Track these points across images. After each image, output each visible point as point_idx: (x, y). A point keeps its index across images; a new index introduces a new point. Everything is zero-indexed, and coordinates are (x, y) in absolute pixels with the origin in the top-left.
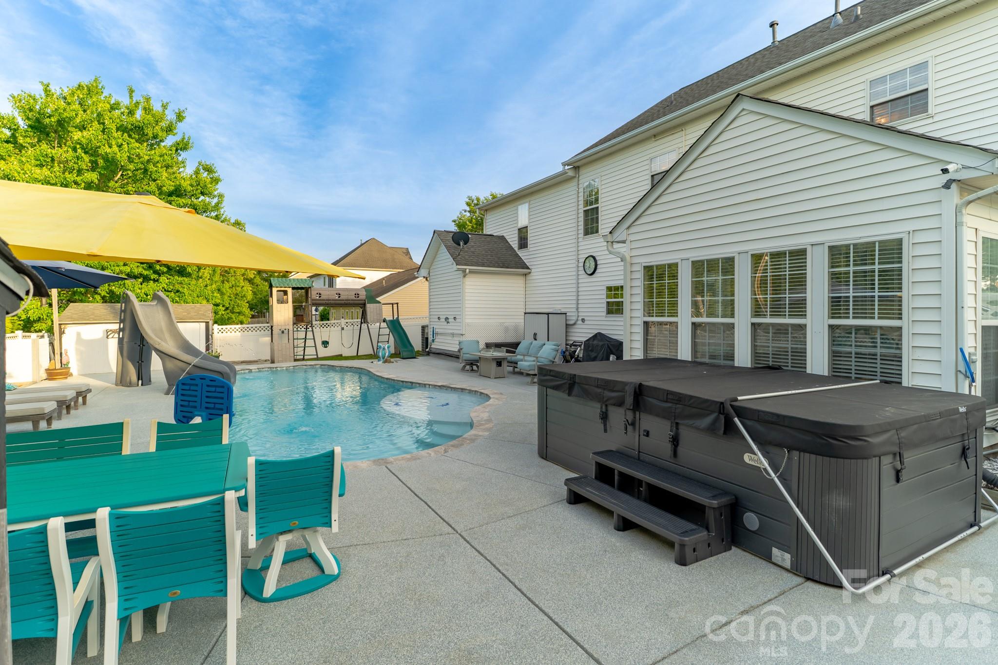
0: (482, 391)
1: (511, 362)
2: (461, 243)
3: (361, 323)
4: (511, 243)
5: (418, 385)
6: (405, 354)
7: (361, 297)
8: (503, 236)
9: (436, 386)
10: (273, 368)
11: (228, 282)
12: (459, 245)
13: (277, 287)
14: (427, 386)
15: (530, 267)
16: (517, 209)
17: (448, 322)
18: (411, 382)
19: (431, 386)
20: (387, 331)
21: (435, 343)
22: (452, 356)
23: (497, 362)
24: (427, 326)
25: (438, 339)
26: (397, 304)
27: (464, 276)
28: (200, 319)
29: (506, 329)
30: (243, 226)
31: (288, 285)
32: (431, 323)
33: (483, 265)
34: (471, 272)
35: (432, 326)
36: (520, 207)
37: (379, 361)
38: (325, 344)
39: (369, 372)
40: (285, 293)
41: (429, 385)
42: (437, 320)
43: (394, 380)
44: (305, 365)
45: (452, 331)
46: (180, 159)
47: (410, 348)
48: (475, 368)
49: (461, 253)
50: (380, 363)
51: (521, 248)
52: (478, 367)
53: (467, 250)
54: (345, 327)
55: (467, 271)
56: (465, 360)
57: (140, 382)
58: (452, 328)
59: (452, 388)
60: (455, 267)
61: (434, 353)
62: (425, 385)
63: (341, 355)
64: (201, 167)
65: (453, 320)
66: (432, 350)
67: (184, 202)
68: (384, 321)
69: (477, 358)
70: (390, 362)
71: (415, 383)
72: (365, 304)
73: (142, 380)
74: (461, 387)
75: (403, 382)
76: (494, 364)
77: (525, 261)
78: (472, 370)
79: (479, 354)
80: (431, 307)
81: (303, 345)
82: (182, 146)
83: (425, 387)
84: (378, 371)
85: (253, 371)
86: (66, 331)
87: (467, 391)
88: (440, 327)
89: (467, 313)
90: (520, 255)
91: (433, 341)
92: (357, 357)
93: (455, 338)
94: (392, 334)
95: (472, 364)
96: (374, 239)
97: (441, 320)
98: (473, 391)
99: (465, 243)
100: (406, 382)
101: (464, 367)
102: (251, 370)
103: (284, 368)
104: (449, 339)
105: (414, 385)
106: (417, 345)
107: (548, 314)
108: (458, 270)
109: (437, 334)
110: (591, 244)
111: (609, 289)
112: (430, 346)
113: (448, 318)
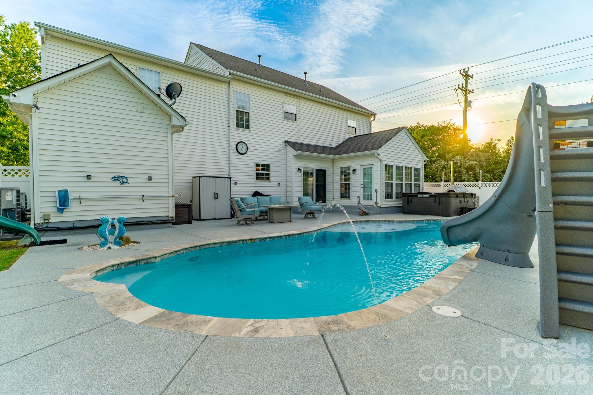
25: (82, 207)
45: (138, 194)
88: (93, 189)
104: (128, 205)
109: (80, 199)
110: (240, 134)
111: (257, 165)
112: (45, 220)
113: (126, 178)
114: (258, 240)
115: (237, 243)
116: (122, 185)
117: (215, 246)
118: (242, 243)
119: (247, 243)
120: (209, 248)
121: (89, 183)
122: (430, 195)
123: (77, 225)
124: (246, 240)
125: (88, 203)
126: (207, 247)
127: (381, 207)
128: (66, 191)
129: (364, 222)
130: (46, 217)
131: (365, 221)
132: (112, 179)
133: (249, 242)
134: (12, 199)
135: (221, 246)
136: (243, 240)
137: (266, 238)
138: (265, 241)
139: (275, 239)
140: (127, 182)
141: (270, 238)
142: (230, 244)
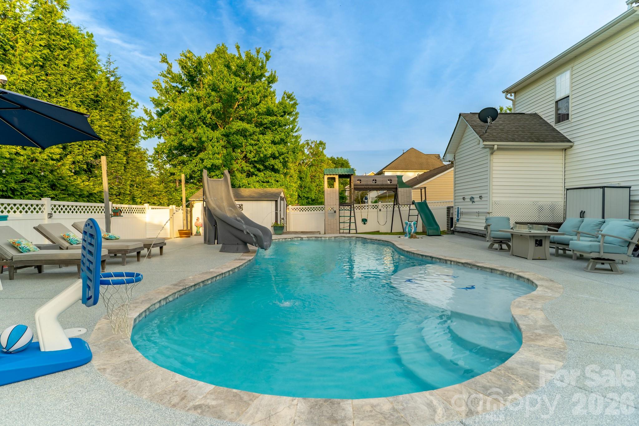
0: (520, 274)
1: (554, 243)
2: (489, 120)
3: (394, 205)
4: (545, 119)
5: (438, 261)
6: (431, 232)
7: (393, 183)
8: (536, 114)
9: (459, 263)
10: (319, 237)
11: (314, 182)
12: (487, 122)
13: (328, 175)
14: (449, 262)
15: (572, 140)
16: (555, 81)
17: (473, 202)
18: (431, 257)
19: (453, 263)
20: (416, 212)
21: (459, 223)
22: (477, 235)
23: (536, 241)
24: (453, 207)
25: (463, 218)
26: (425, 188)
27: (492, 153)
28: (272, 198)
29: (541, 209)
30: (324, 145)
31: (335, 173)
32: (456, 204)
33: (514, 140)
34: (500, 149)
35: (457, 207)
36: (558, 79)
37: (406, 236)
38: (364, 221)
39: (394, 244)
40: (334, 179)
41: (451, 261)
42: (462, 200)
43: (414, 253)
44: (344, 237)
45: (477, 210)
46: (272, 90)
47: (436, 227)
48: (504, 246)
49: (488, 131)
50: (407, 238)
51: (559, 122)
52: (509, 246)
53: (494, 128)
54: (382, 209)
55: (496, 147)
56: (493, 238)
57: (216, 241)
58: (478, 206)
59: (478, 267)
60: (482, 144)
61: (458, 232)
62: (446, 260)
63: (378, 232)
64: (286, 96)
65: (479, 199)
66: (457, 229)
67: (272, 118)
68: (413, 203)
69: (509, 235)
70: (415, 237)
71: (435, 258)
72: (396, 189)
73: (217, 239)
74: (491, 267)
75: (422, 255)
76: (532, 243)
77: (565, 135)
78: (501, 249)
79: (512, 230)
80: (456, 189)
81: (349, 221)
82: (272, 80)
83: (446, 263)
84: (401, 244)
85: (304, 239)
86: (195, 205)
87: (499, 272)
88: (465, 207)
89: (494, 191)
90: (558, 129)
91: (458, 220)
92: (391, 233)
93: (480, 217)
94: (420, 215)
95: (501, 242)
96: (412, 148)
97: (466, 200)
98: (507, 273)
99: (493, 119)
100: (426, 256)
101: (492, 245)
102: (302, 238)
103: (327, 238)
104: (474, 218)
105: (434, 259)
106: (443, 225)
107: (603, 188)
108: (485, 147)
109: (462, 213)
113: (473, 198)
116: (473, 204)
121: (464, 203)
123: (461, 230)
125: (464, 216)
132: (470, 199)
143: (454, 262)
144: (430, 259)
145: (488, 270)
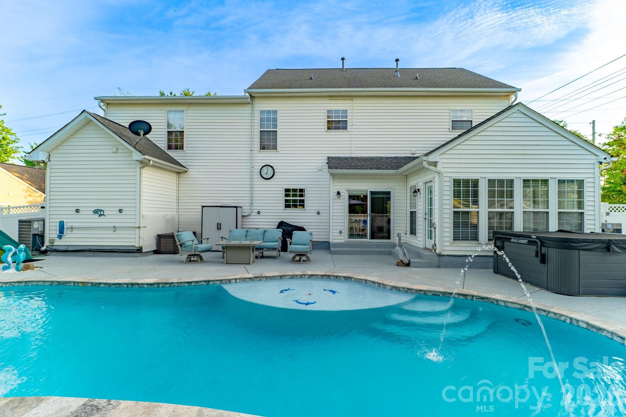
2: (141, 133)
12: (138, 134)
15: (187, 167)
16: (166, 114)
21: (64, 240)
24: (40, 220)
27: (143, 168)
29: (168, 221)
35: (56, 220)
42: (72, 213)
45: (112, 225)
51: (172, 149)
55: (151, 162)
58: (112, 220)
61: (62, 251)
65: (116, 212)
66: (56, 247)
77: (178, 160)
80: (54, 197)
89: (143, 205)
90: (171, 154)
91: (61, 237)
93: (119, 232)
97: (84, 213)
104: (104, 234)
107: (237, 207)
109: (72, 228)
110: (268, 157)
111: (287, 190)
112: (51, 243)
113: (103, 211)
114: (90, 285)
115: (67, 284)
116: (100, 217)
117: (45, 284)
118: (73, 285)
119: (78, 286)
120: (38, 285)
121: (78, 216)
122: (529, 241)
123: (70, 249)
124: (78, 283)
125: (77, 232)
126: (35, 283)
127: (440, 255)
128: (63, 222)
129: (343, 279)
130: (52, 241)
131: (344, 277)
132: (93, 212)
133: (80, 285)
134: (39, 227)
135: (51, 285)
136: (74, 282)
137: (100, 284)
138: (98, 286)
139: (112, 286)
140: (103, 215)
141: (106, 284)
142: (60, 284)
143: (240, 279)
144: (205, 283)
145: (277, 278)
